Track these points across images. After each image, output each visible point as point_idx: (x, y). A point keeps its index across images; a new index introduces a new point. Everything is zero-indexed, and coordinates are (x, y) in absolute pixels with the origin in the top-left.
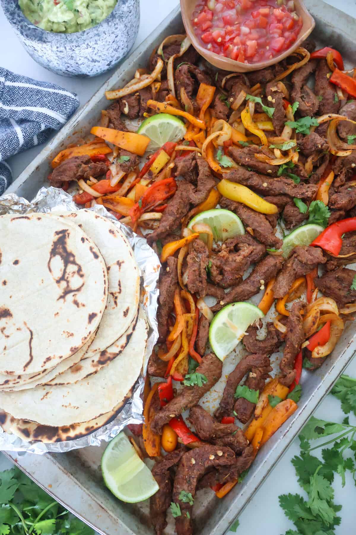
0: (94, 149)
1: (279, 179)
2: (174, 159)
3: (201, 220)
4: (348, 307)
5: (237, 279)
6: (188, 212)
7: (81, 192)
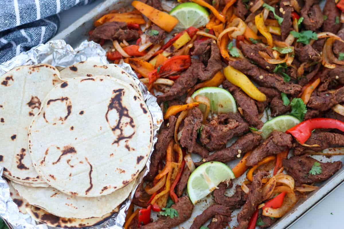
0: (131, 18)
1: (272, 75)
2: (194, 41)
3: (203, 93)
4: (304, 187)
5: (221, 145)
6: (194, 85)
7: (113, 50)
